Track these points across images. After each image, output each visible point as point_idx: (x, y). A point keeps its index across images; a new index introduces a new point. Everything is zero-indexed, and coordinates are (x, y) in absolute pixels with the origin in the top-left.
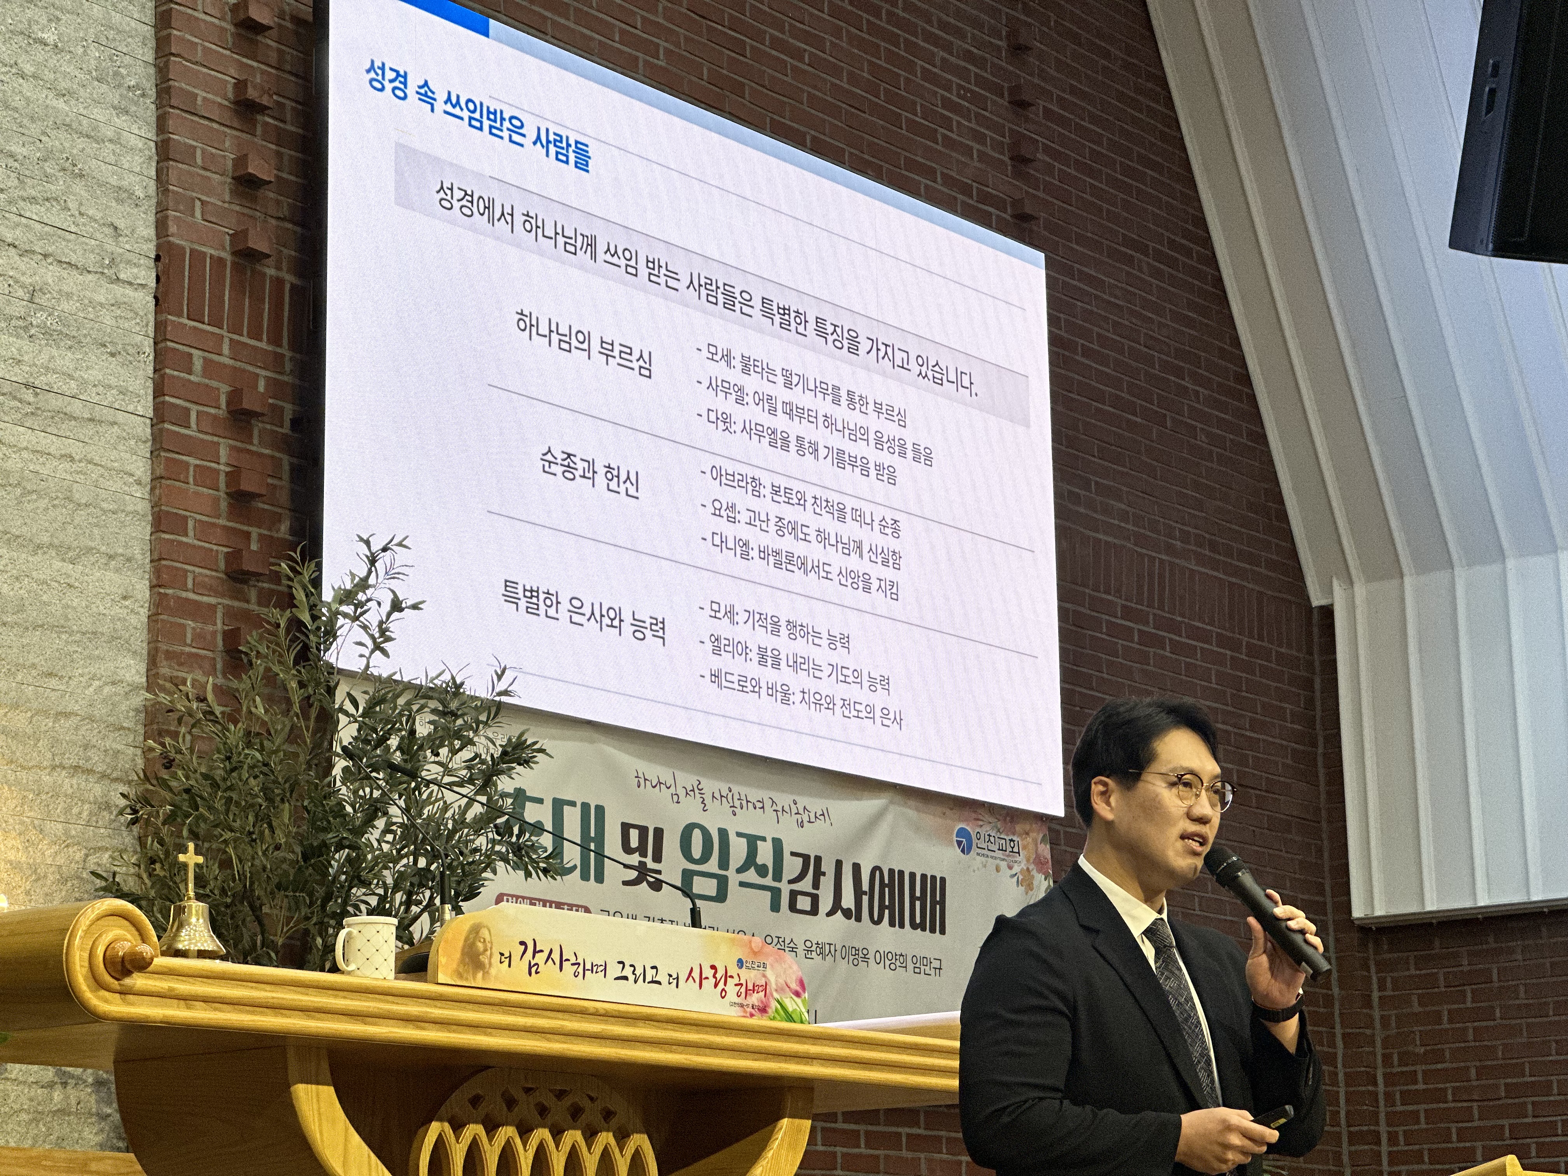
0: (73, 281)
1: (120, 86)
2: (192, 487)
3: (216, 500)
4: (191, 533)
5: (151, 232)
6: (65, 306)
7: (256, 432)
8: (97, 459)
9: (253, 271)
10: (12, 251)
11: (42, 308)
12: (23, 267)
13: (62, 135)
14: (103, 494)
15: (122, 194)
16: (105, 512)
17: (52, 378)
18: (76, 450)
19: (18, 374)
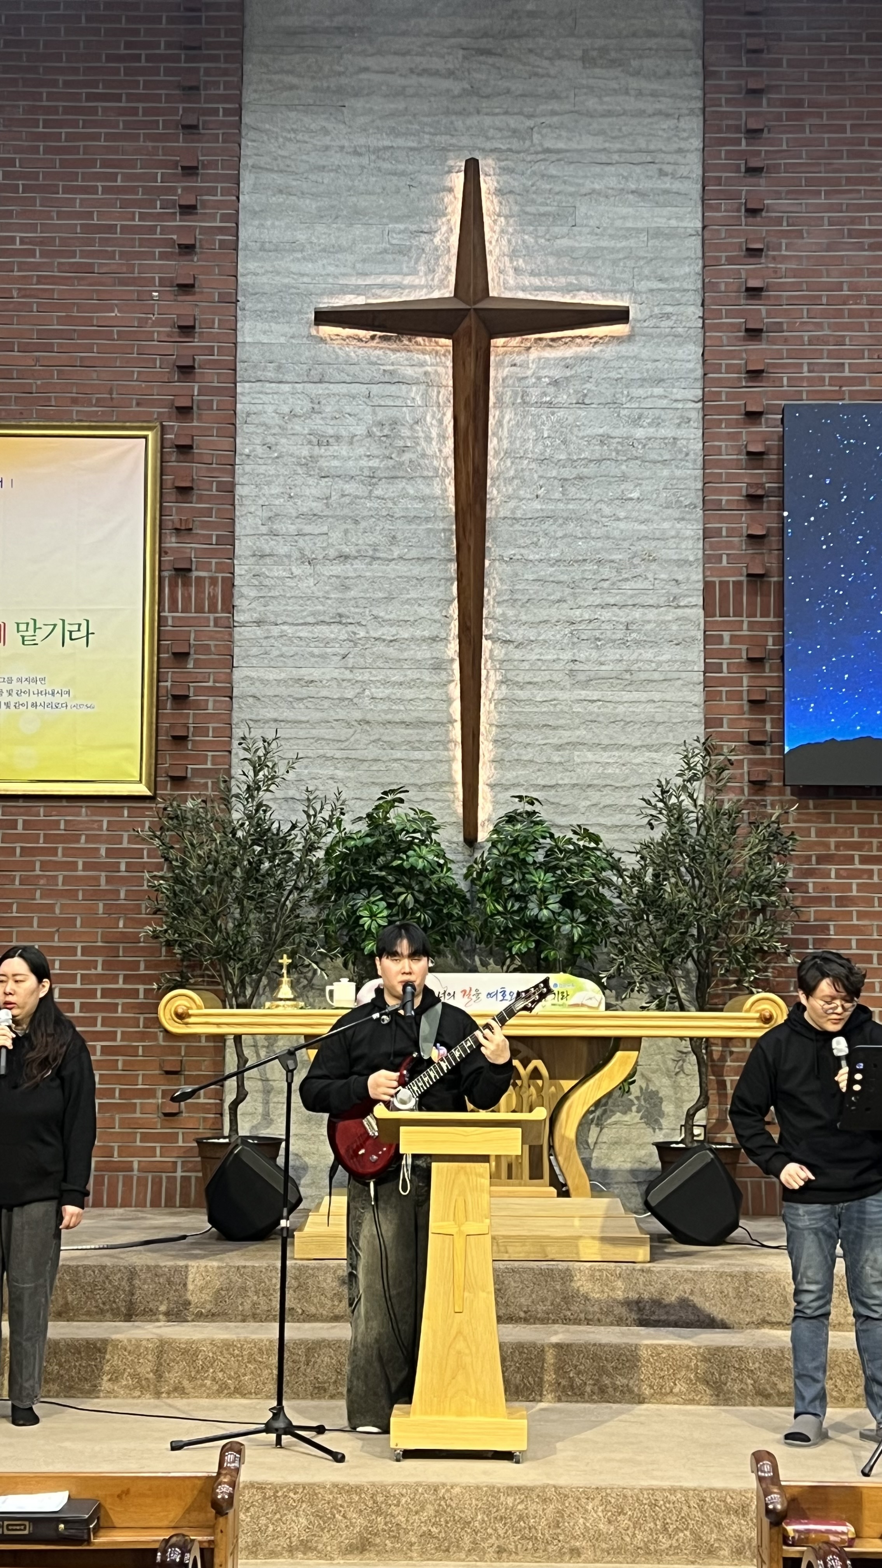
0: (651, 614)
1: (680, 507)
2: (725, 702)
3: (742, 705)
4: (725, 725)
5: (701, 577)
6: (649, 627)
7: (767, 666)
8: (668, 698)
9: (762, 582)
10: (615, 609)
11: (634, 631)
12: (621, 614)
13: (642, 543)
14: (674, 715)
15: (682, 563)
16: (675, 724)
17: (640, 664)
18: (657, 696)
19: (623, 666)
